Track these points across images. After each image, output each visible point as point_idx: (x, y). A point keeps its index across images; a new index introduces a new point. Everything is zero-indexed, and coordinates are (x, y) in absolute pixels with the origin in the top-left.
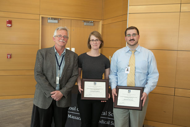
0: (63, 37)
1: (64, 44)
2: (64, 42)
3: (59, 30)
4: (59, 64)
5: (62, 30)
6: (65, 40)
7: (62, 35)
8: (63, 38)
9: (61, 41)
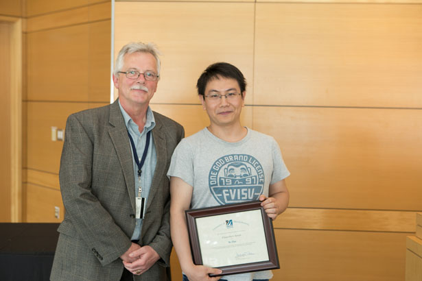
0: (142, 76)
1: (146, 97)
2: (146, 89)
3: (129, 53)
4: (140, 159)
5: (139, 53)
6: (148, 84)
7: (138, 68)
8: (142, 80)
9: (137, 87)
